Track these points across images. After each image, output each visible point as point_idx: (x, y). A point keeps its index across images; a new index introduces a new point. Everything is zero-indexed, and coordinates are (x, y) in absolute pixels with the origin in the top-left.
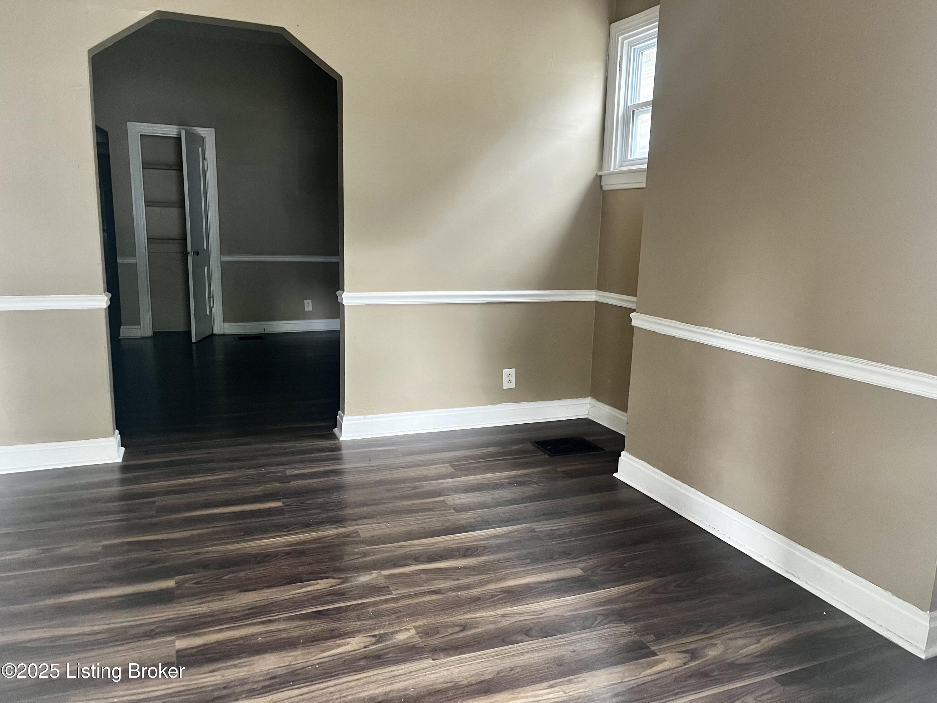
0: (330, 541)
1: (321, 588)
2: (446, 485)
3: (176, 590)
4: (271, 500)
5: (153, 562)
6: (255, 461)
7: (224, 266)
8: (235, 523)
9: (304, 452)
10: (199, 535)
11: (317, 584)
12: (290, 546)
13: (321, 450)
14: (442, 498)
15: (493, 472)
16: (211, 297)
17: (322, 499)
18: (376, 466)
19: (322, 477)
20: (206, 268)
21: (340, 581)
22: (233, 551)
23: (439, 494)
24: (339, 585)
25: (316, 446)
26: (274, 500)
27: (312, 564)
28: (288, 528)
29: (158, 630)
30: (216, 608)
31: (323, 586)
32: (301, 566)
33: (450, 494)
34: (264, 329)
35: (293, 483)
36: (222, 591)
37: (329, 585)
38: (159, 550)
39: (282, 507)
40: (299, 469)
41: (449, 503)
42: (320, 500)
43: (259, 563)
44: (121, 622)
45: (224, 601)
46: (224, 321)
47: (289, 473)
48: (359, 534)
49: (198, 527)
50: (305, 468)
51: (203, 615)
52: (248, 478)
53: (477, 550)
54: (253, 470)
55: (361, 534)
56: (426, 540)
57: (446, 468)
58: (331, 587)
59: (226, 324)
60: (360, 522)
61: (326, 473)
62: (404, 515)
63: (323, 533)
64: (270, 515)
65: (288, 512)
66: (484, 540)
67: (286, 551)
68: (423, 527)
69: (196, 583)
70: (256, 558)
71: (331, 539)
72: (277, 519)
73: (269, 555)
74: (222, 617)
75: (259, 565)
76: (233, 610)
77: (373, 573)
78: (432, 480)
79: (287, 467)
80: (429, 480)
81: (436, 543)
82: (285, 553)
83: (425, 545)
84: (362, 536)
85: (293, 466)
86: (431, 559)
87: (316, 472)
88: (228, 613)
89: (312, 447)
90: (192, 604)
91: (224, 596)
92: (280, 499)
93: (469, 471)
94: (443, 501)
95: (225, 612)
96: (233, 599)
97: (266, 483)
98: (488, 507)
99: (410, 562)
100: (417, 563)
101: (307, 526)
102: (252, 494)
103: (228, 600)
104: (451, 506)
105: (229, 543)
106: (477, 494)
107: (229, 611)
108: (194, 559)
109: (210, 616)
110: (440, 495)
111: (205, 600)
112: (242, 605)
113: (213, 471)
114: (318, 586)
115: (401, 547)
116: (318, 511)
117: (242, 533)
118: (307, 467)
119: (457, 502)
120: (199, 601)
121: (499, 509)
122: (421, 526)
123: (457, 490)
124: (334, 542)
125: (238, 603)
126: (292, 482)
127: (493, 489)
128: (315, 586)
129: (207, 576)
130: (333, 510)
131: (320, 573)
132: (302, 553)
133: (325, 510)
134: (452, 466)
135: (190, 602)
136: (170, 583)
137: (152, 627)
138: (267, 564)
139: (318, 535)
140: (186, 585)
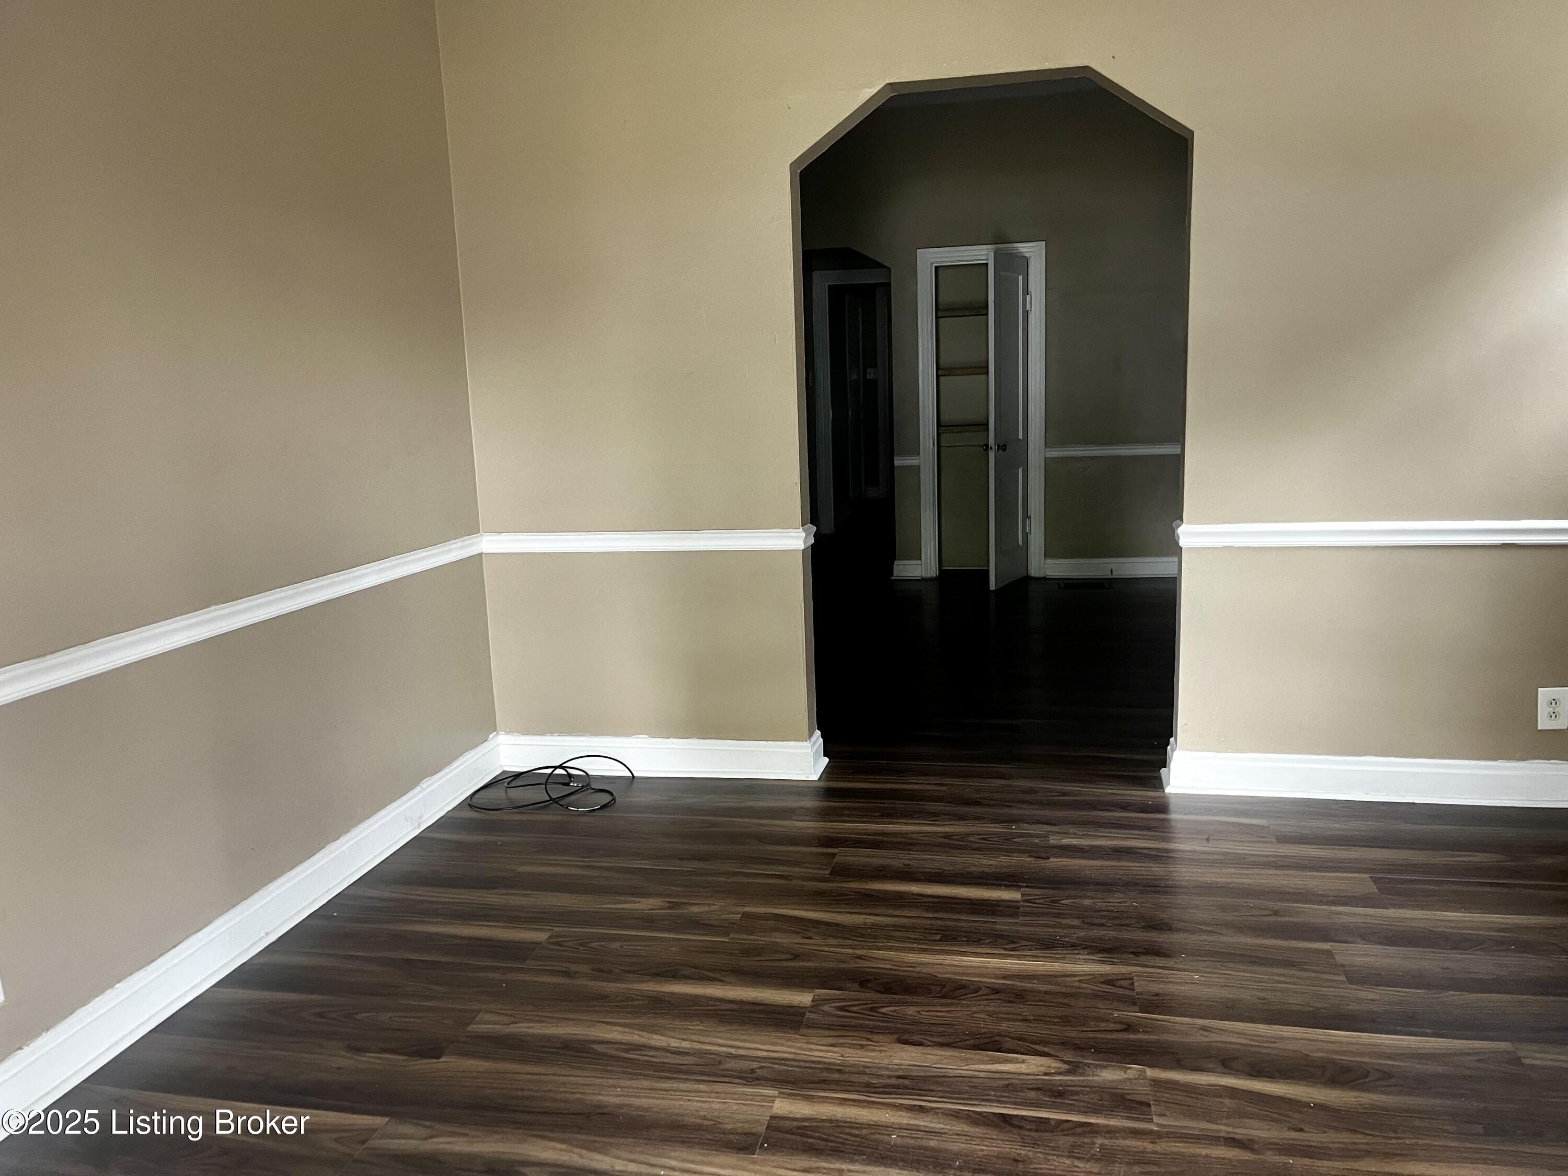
0: (1077, 984)
1: (1027, 1071)
2: (1345, 919)
3: (809, 1012)
4: (1006, 886)
5: (796, 957)
6: (1006, 810)
7: (1050, 465)
8: (935, 915)
9: (1094, 806)
10: (874, 926)
11: (1023, 1062)
12: (1004, 978)
13: (1124, 807)
14: (1326, 946)
15: (1467, 910)
16: (1026, 516)
17: (1091, 901)
18: (1214, 854)
19: (1108, 859)
20: (1020, 471)
21: (1065, 1066)
22: (913, 965)
23: (1323, 933)
24: (1060, 1074)
25: (1119, 798)
26: (1008, 887)
27: (1029, 1021)
28: (1014, 943)
29: (759, 1072)
30: (851, 1060)
31: (1033, 1069)
32: (1009, 1020)
33: (1350, 939)
34: (1112, 570)
35: (1055, 862)
36: (872, 1032)
37: (1043, 1069)
38: (810, 938)
39: (1019, 902)
40: (1076, 836)
41: (1340, 959)
42: (1087, 902)
43: (944, 997)
44: (719, 1045)
45: (868, 1050)
46: (1046, 555)
47: (1053, 840)
48: (1133, 984)
49: (878, 911)
50: (1084, 836)
51: (828, 1068)
52: (984, 839)
53: (1367, 1076)
54: (997, 825)
55: (1136, 984)
56: (1261, 1026)
57: (1362, 883)
58: (1046, 1074)
59: (1049, 561)
60: (1143, 959)
61: (1117, 851)
62: (1232, 965)
63: (1069, 967)
64: (993, 913)
65: (1025, 914)
66: (1389, 1057)
67: (995, 986)
68: (1264, 999)
69: (841, 1009)
70: (944, 986)
71: (1080, 981)
72: (1003, 924)
73: (964, 987)
74: (854, 1078)
75: (943, 1001)
76: (874, 1071)
77: (1130, 1068)
78: (1321, 903)
79: (1055, 828)
80: (1313, 902)
81: (1282, 1038)
82: (994, 989)
83: (1256, 1038)
84: (1138, 989)
85: (1065, 828)
86: (1257, 1070)
87: (1100, 847)
88: (865, 1073)
89: (1111, 798)
90: (821, 1043)
91: (870, 1043)
92: (1022, 887)
93: (1412, 898)
94: (1329, 953)
95: (862, 1070)
96: (881, 1051)
97: (1008, 852)
98: (1428, 986)
99: (1211, 1066)
100: (1226, 1070)
101: (1047, 946)
102: (980, 870)
103: (874, 1050)
104: (1343, 966)
105: (912, 950)
106: (1413, 951)
107: (867, 1071)
108: (852, 965)
109: (839, 1071)
110: (1326, 938)
111: (841, 1041)
112: (890, 1067)
113: (934, 816)
114: (1023, 1066)
115: (1204, 1028)
116: (1076, 922)
117: (938, 937)
118: (1088, 835)
119: (1359, 960)
120: (831, 1041)
121: (1451, 996)
122: (1261, 994)
123: (1369, 934)
124: (1082, 988)
125: (886, 1061)
126: (1051, 859)
127: (1455, 947)
128: (1018, 1066)
129: (858, 1000)
130: (1103, 925)
131: (1036, 1043)
132: (1019, 996)
133: (1088, 923)
134: (1375, 881)
135: (819, 1039)
136: (804, 998)
137: (755, 1065)
138: (956, 1001)
139: (1059, 969)
140: (826, 1008)
